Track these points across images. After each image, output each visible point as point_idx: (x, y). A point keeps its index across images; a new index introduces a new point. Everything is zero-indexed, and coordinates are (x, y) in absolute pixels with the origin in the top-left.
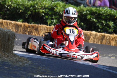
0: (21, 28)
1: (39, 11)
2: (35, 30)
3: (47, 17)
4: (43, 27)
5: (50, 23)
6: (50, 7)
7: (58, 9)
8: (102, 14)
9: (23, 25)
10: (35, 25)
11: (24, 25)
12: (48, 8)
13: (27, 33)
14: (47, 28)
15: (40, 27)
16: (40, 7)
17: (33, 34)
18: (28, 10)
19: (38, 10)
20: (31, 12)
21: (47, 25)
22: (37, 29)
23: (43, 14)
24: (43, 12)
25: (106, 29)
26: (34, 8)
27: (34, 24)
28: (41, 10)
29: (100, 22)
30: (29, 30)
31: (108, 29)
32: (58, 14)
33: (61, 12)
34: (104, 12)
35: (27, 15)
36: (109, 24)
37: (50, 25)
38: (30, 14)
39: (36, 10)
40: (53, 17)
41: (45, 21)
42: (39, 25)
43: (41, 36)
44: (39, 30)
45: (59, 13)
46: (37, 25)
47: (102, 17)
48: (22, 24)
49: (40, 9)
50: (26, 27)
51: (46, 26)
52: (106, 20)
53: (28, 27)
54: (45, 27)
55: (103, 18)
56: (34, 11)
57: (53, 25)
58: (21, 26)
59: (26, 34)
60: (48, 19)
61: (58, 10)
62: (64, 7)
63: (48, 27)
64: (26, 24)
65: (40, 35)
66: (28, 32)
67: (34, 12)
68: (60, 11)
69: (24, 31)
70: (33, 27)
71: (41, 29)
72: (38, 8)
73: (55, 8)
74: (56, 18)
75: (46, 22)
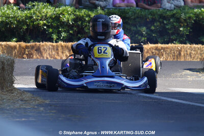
0: (16, 50)
1: (38, 24)
2: (36, 50)
3: (51, 30)
4: (46, 45)
5: (57, 39)
6: (54, 16)
7: (65, 17)
8: (128, 18)
9: (18, 46)
10: (36, 45)
11: (20, 46)
12: (51, 17)
13: (25, 56)
14: (52, 45)
15: (43, 45)
16: (39, 18)
17: (34, 57)
18: (22, 24)
19: (37, 22)
20: (27, 25)
21: (53, 42)
22: (38, 50)
23: (45, 27)
24: (44, 25)
25: (137, 37)
26: (32, 19)
27: (33, 42)
28: (41, 22)
29: (127, 29)
30: (27, 53)
31: (140, 37)
32: (67, 25)
33: (70, 22)
34: (132, 14)
35: (22, 30)
36: (140, 31)
37: (56, 42)
38: (26, 29)
39: (34, 22)
40: (60, 29)
41: (48, 36)
42: (41, 43)
43: (45, 58)
44: (42, 50)
45: (68, 22)
46: (38, 44)
47: (129, 22)
48: (17, 44)
49: (41, 20)
50: (23, 48)
51: (51, 43)
52: (135, 26)
53: (26, 48)
54: (50, 45)
55: (131, 23)
56: (32, 24)
57: (61, 40)
58: (15, 47)
59: (23, 58)
60: (52, 33)
61: (65, 20)
62: (73, 14)
63: (54, 44)
64: (23, 44)
65: (43, 57)
66: (27, 55)
67: (31, 26)
68: (68, 21)
69: (20, 54)
70: (33, 47)
71: (44, 49)
72: (37, 19)
73: (61, 16)
74: (64, 31)
75: (50, 37)
